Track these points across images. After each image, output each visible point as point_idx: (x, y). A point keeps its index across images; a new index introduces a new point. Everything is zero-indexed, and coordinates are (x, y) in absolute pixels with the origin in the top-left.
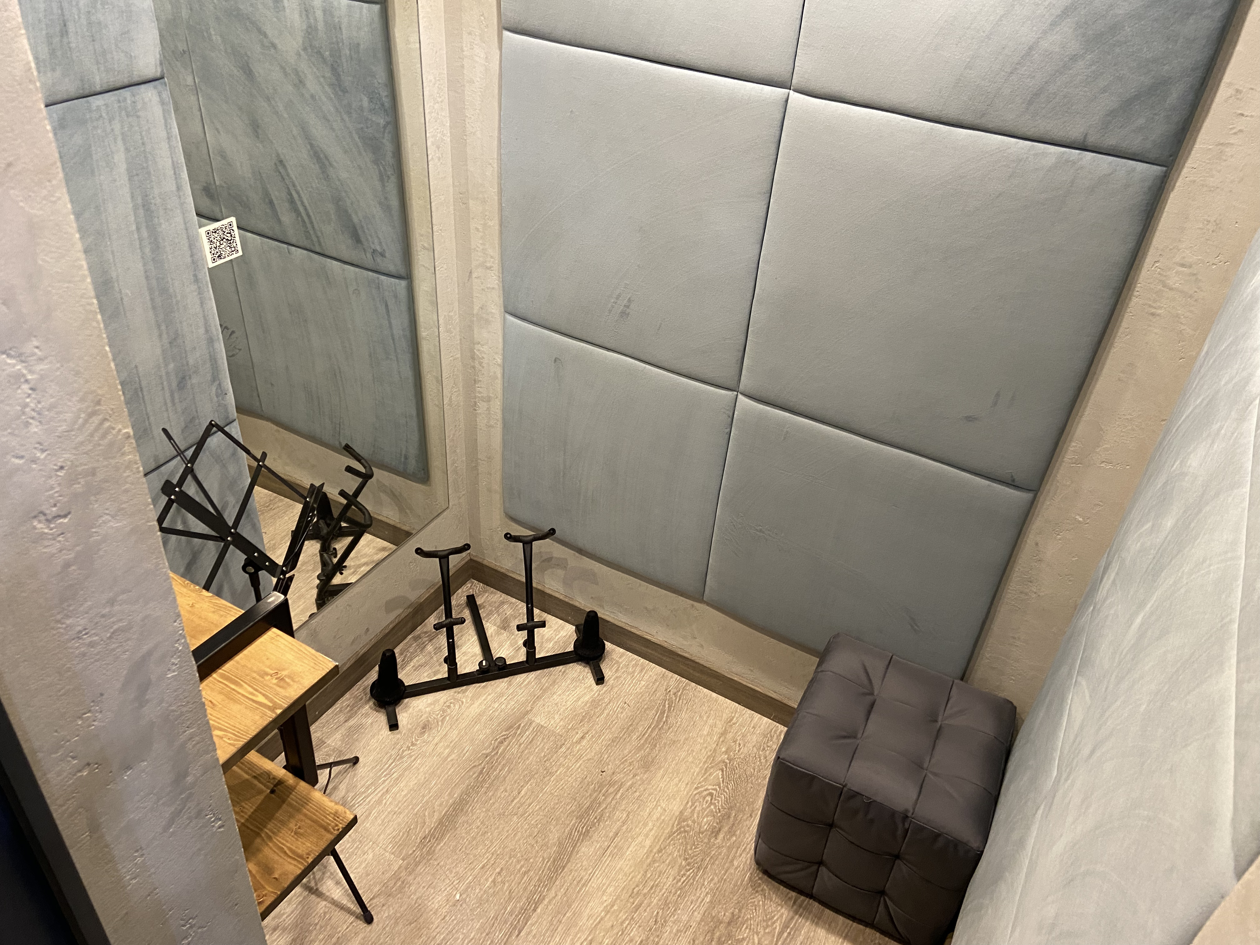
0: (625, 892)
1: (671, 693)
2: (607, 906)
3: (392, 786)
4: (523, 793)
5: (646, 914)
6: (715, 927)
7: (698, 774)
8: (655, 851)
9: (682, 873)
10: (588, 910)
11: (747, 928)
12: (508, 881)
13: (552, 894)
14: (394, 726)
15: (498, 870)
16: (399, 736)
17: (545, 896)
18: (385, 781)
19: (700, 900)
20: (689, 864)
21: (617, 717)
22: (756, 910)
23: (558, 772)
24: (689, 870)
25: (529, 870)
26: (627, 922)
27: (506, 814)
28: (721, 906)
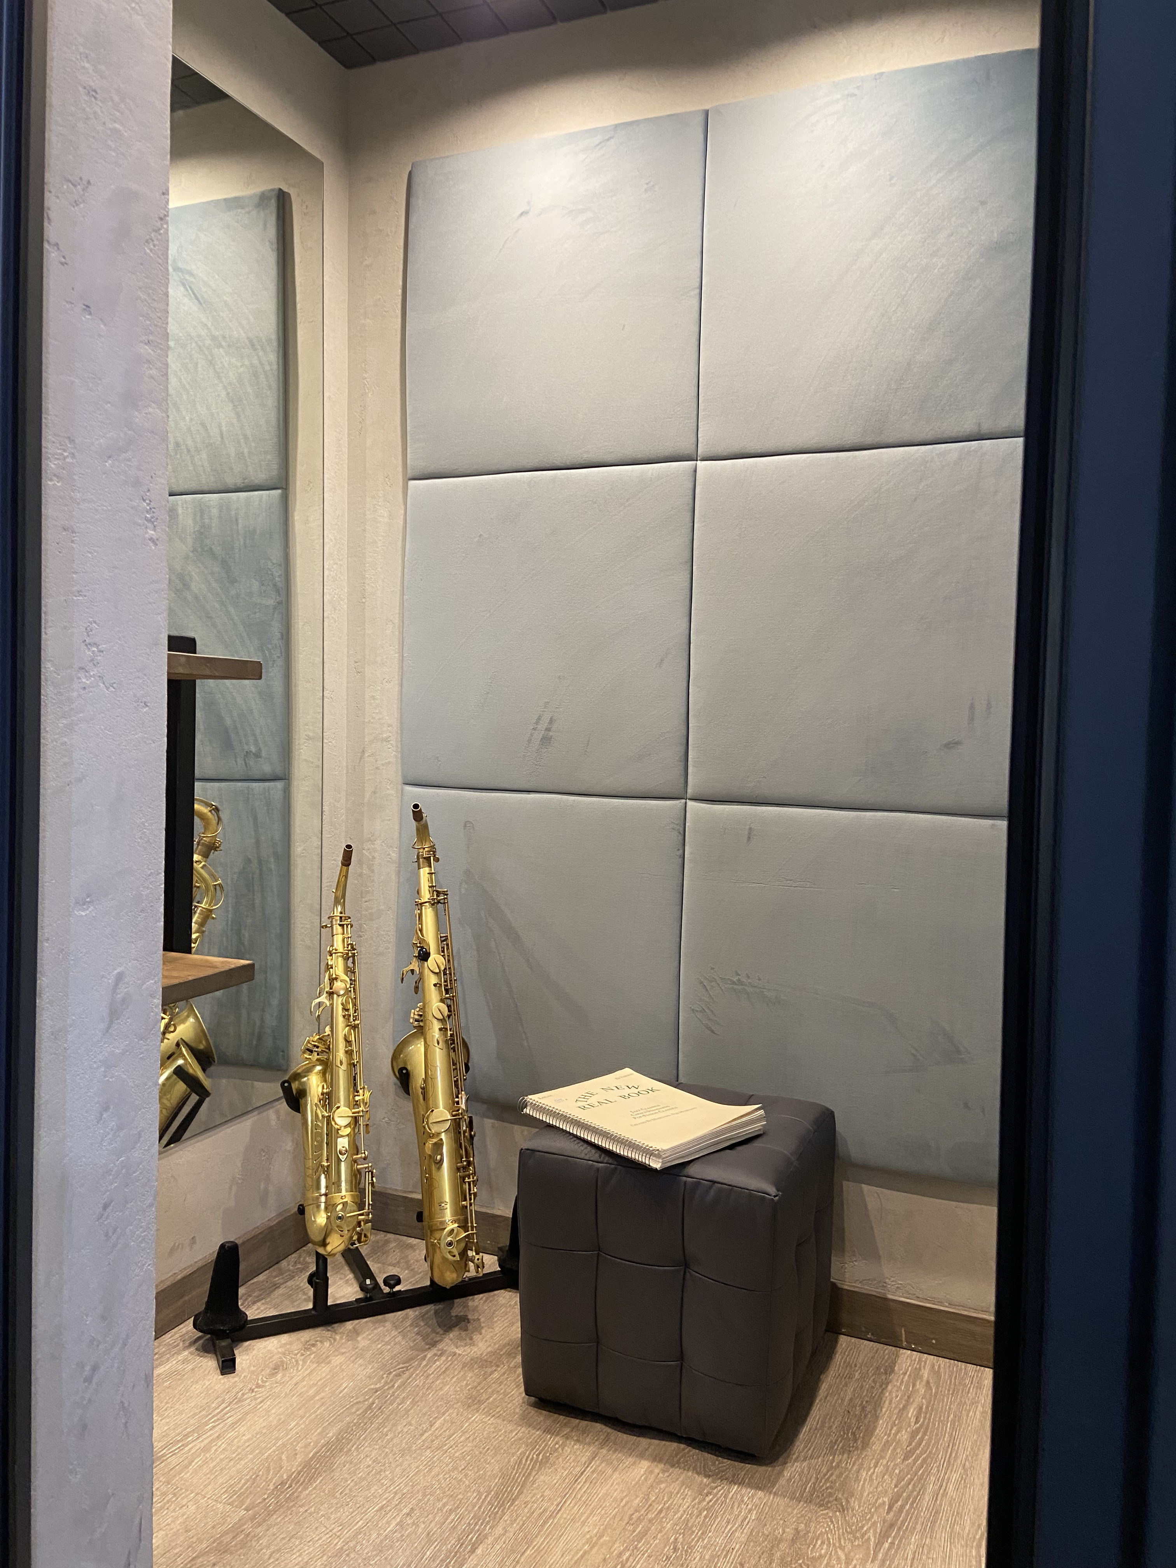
0: (617, 1519)
2: (591, 1537)
3: (226, 1431)
4: (437, 1424)
5: (657, 1541)
6: (772, 1547)
9: (705, 1491)
10: (560, 1546)
11: (823, 1543)
12: (424, 1522)
13: (499, 1530)
14: (228, 1368)
15: (406, 1510)
16: (236, 1379)
17: (486, 1534)
18: (214, 1427)
19: (740, 1519)
22: (832, 1522)
24: (716, 1487)
25: (458, 1507)
26: (628, 1554)
28: (775, 1522)
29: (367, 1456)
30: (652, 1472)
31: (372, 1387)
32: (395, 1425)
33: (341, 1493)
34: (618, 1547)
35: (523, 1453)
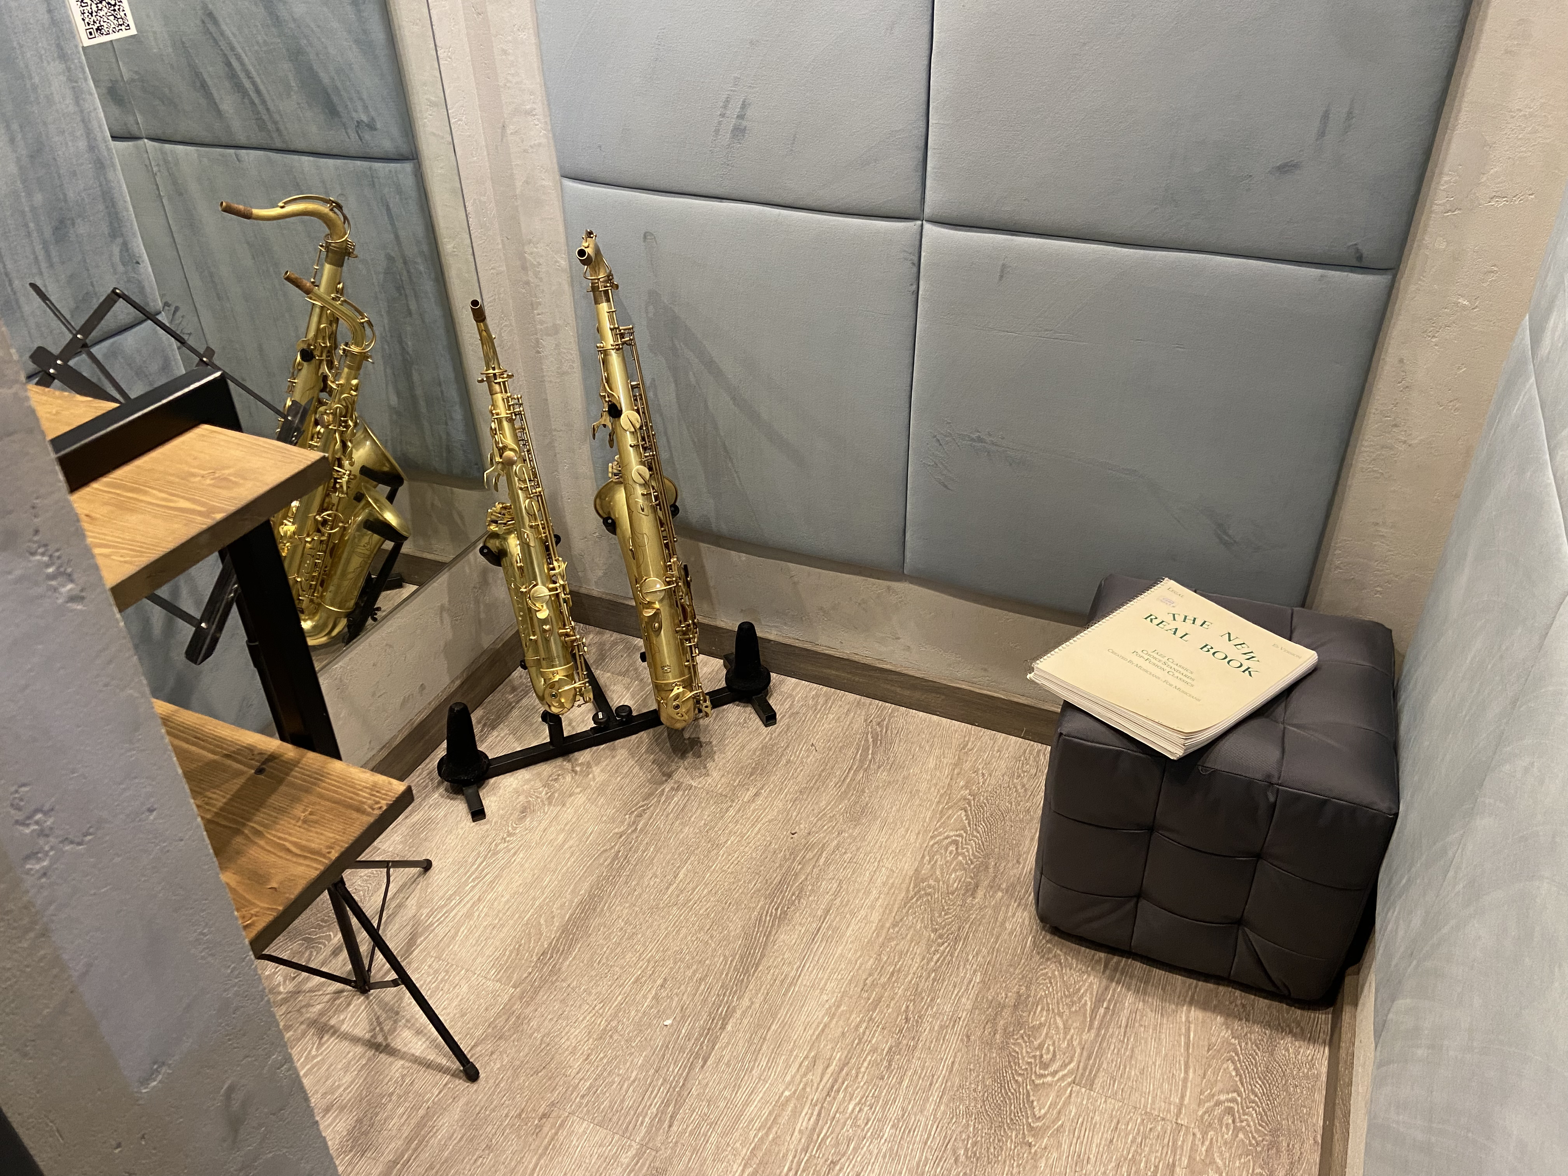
0: (853, 985)
1: (874, 723)
2: (830, 1007)
3: (485, 891)
4: (681, 876)
5: (890, 1010)
6: (996, 1014)
7: (931, 819)
8: (888, 925)
9: (933, 949)
10: (803, 1018)
11: (1042, 1009)
12: (677, 995)
13: (746, 1002)
14: (478, 814)
15: (660, 982)
16: (488, 826)
17: (734, 1007)
18: (474, 887)
19: (966, 982)
20: (941, 936)
21: (802, 762)
22: (1051, 983)
23: (729, 842)
24: (943, 944)
25: (706, 975)
26: (864, 1025)
27: (661, 905)
28: (999, 985)
29: (619, 917)
30: (882, 926)
31: (616, 830)
32: (642, 877)
33: (599, 962)
34: (855, 1018)
35: (762, 908)
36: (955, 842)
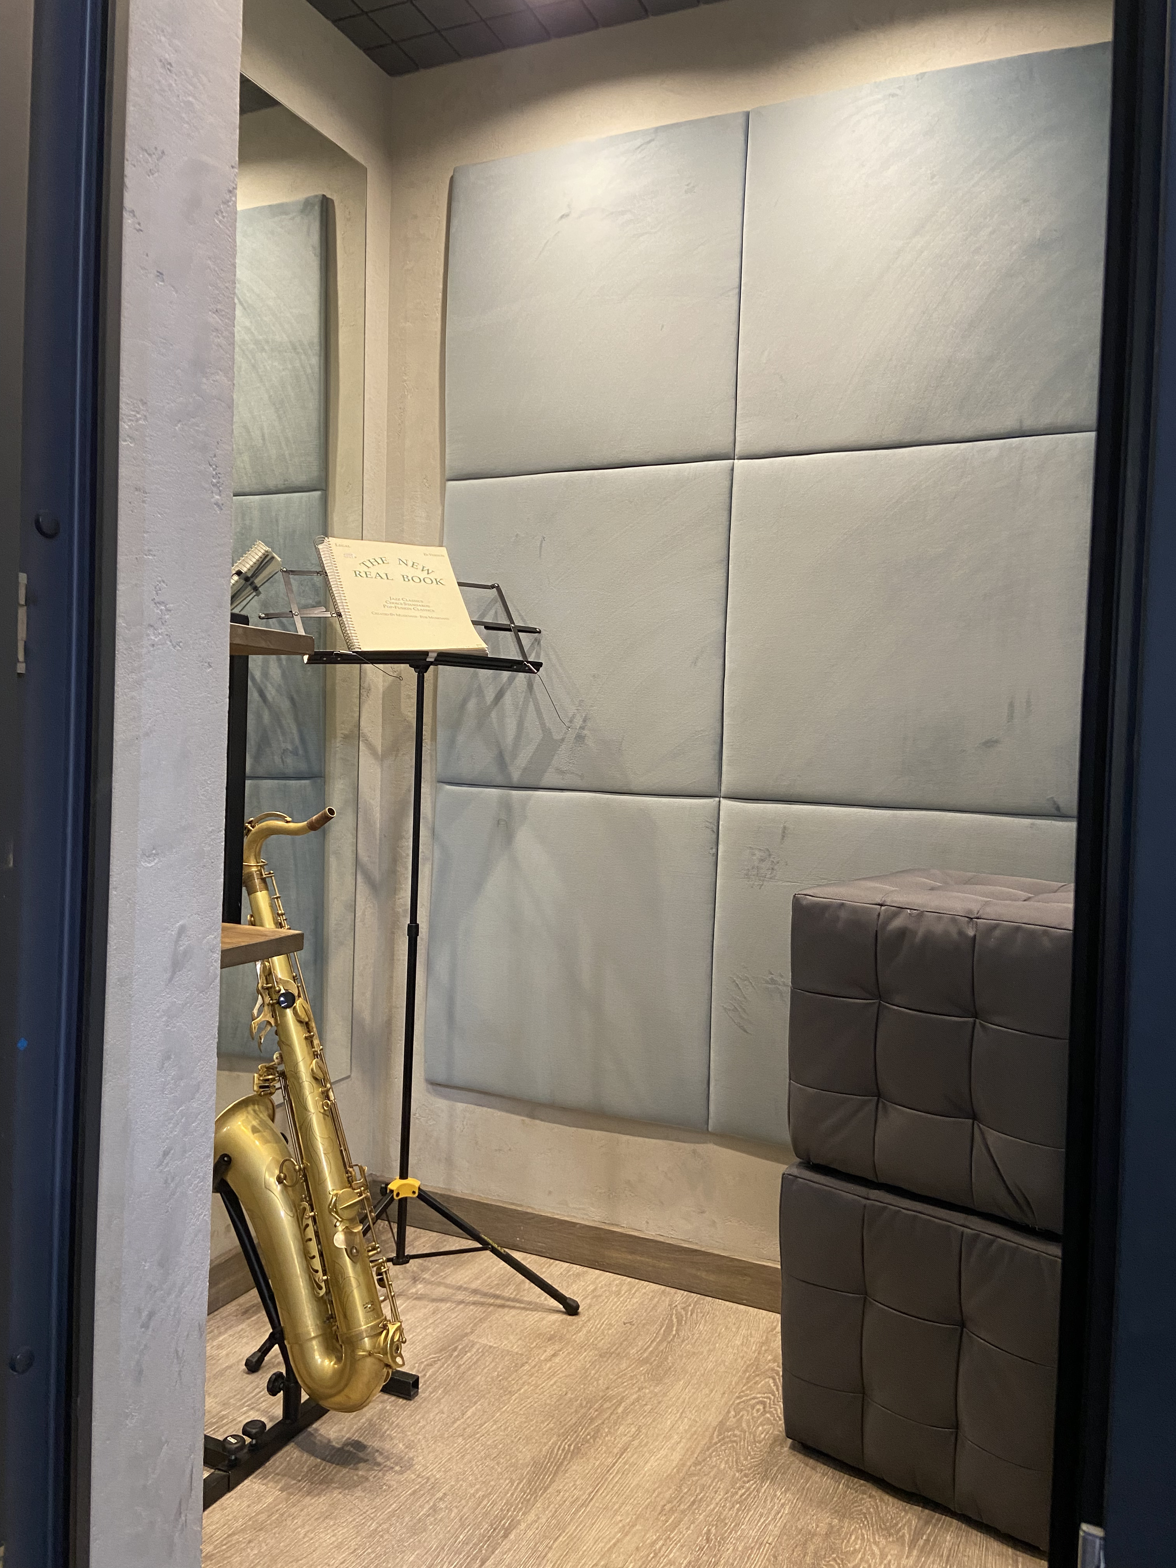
0: (649, 1510)
1: (679, 1307)
2: (624, 1526)
5: (690, 1532)
6: (806, 1541)
7: (737, 1384)
8: (689, 1464)
9: (738, 1485)
10: (593, 1533)
11: (857, 1539)
13: (531, 1517)
17: (519, 1520)
19: (773, 1513)
20: (746, 1475)
22: (866, 1518)
24: (748, 1481)
25: (490, 1494)
28: (809, 1517)
30: (684, 1465)
33: (375, 1477)
34: (651, 1536)
35: (555, 1443)
36: (763, 1403)
